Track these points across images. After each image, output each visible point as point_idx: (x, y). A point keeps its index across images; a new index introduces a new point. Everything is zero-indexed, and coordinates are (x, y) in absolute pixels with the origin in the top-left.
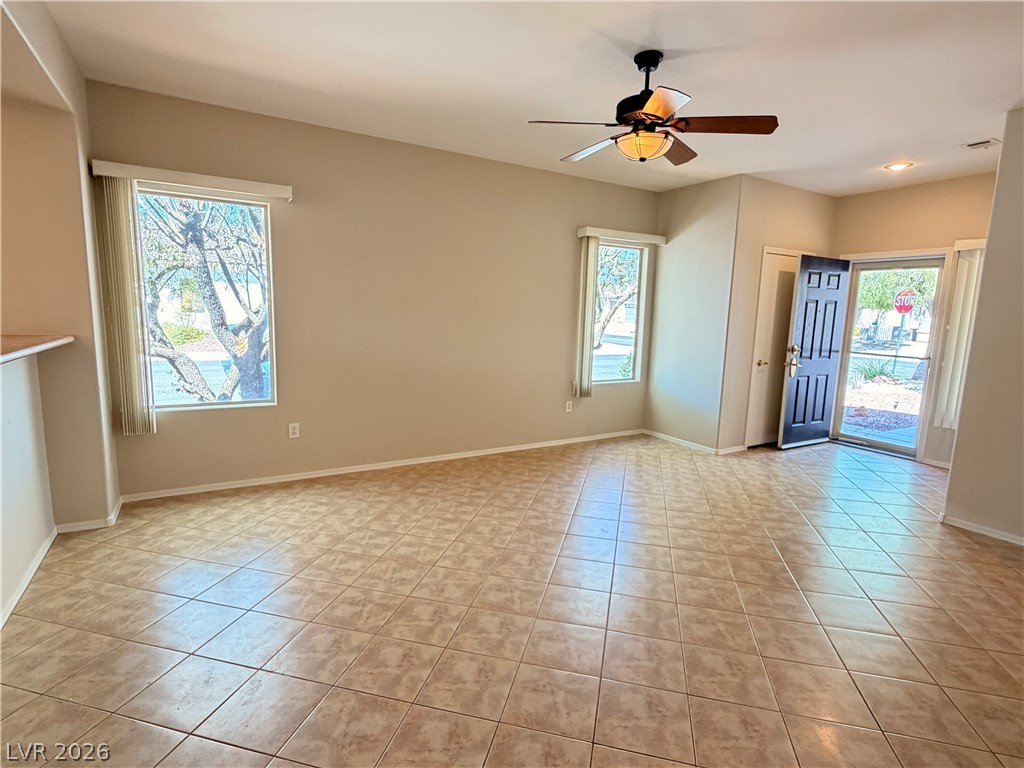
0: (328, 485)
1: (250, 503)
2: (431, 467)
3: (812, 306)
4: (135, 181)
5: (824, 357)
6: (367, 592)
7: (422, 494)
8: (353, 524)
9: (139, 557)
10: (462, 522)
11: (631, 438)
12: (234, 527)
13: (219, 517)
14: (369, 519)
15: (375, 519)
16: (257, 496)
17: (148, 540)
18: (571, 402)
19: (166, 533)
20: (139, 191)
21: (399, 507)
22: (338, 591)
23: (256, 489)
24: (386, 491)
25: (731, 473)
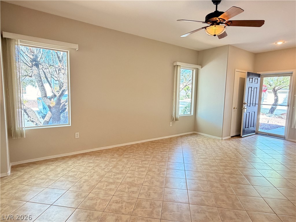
0: (91, 155)
1: (63, 163)
2: (126, 147)
3: (250, 89)
4: (19, 40)
5: (254, 106)
6: (121, 197)
7: (127, 158)
8: (106, 170)
9: (24, 188)
10: (146, 167)
11: (191, 135)
12: (59, 173)
13: (52, 170)
14: (111, 168)
15: (113, 168)
16: (64, 161)
17: (26, 181)
18: (171, 123)
19: (33, 177)
20: (20, 45)
21: (120, 163)
22: (110, 198)
23: (63, 158)
24: (113, 157)
25: (230, 146)
